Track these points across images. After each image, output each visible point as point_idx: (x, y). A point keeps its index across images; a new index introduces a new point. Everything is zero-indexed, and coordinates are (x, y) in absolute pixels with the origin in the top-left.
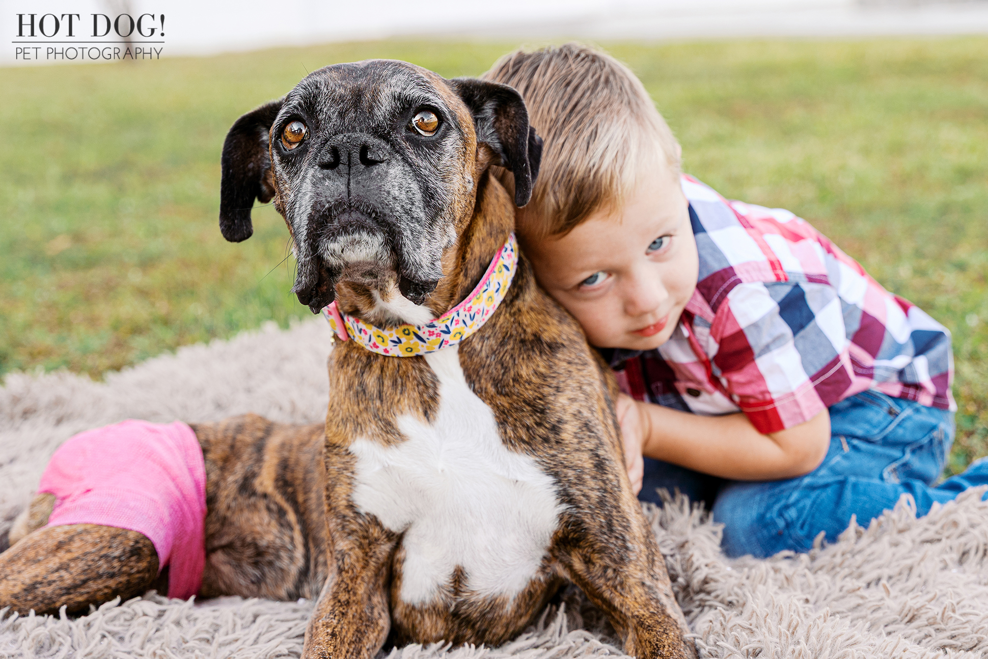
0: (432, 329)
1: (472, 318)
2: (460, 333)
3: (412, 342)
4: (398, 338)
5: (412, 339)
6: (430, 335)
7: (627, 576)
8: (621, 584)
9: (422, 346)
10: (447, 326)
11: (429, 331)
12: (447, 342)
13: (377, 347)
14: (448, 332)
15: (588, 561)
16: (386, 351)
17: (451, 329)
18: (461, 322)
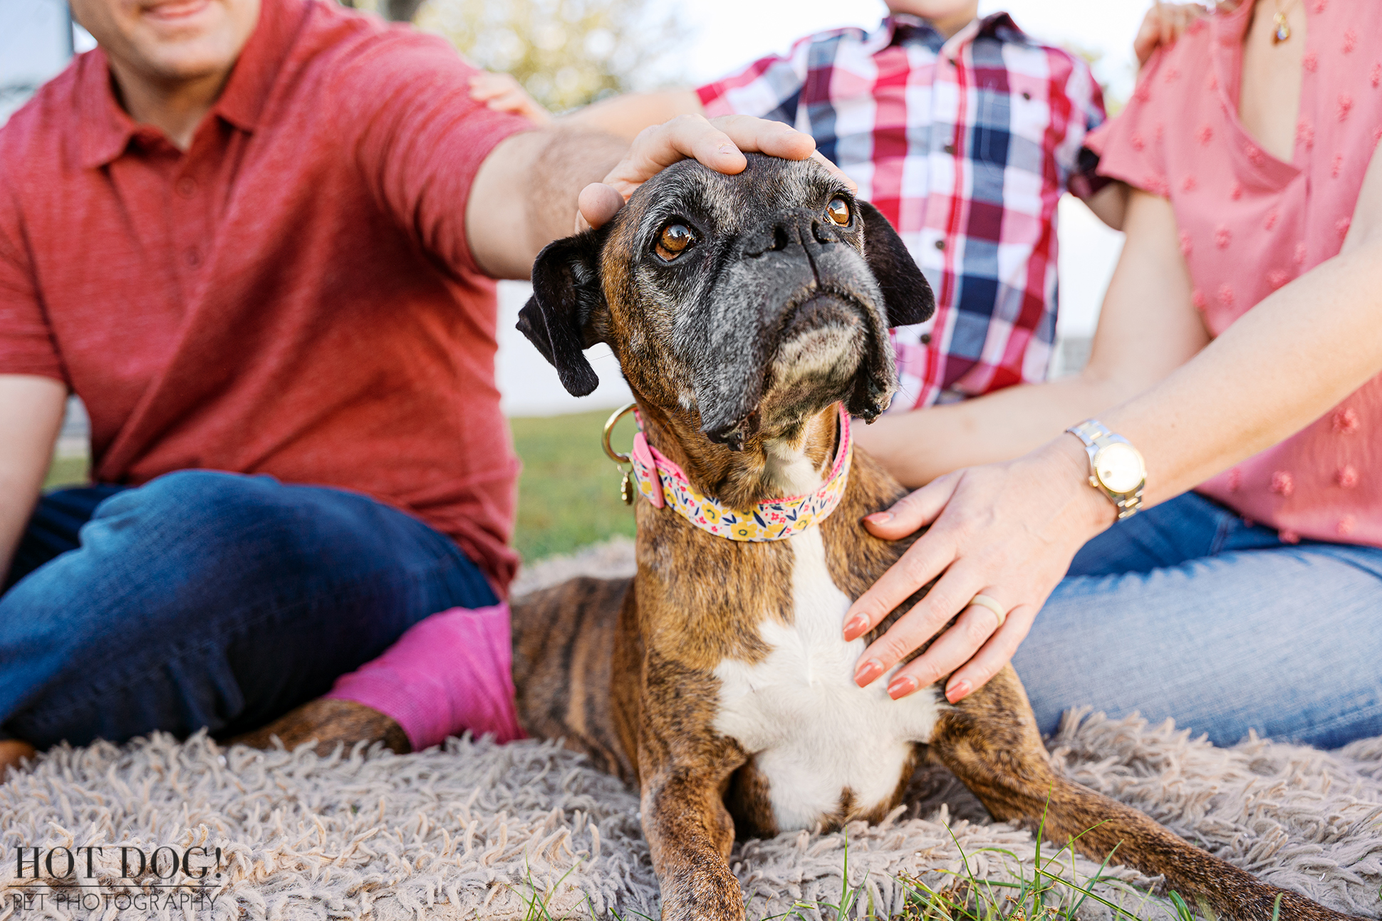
0: (776, 512)
1: (822, 506)
2: (805, 522)
3: (749, 523)
4: (733, 517)
5: (750, 520)
6: (773, 519)
7: (1023, 755)
8: (1020, 765)
9: (760, 531)
10: (794, 512)
11: (773, 514)
12: (790, 530)
13: (704, 522)
14: (793, 519)
15: (978, 748)
16: (714, 529)
17: (798, 515)
18: (811, 508)
